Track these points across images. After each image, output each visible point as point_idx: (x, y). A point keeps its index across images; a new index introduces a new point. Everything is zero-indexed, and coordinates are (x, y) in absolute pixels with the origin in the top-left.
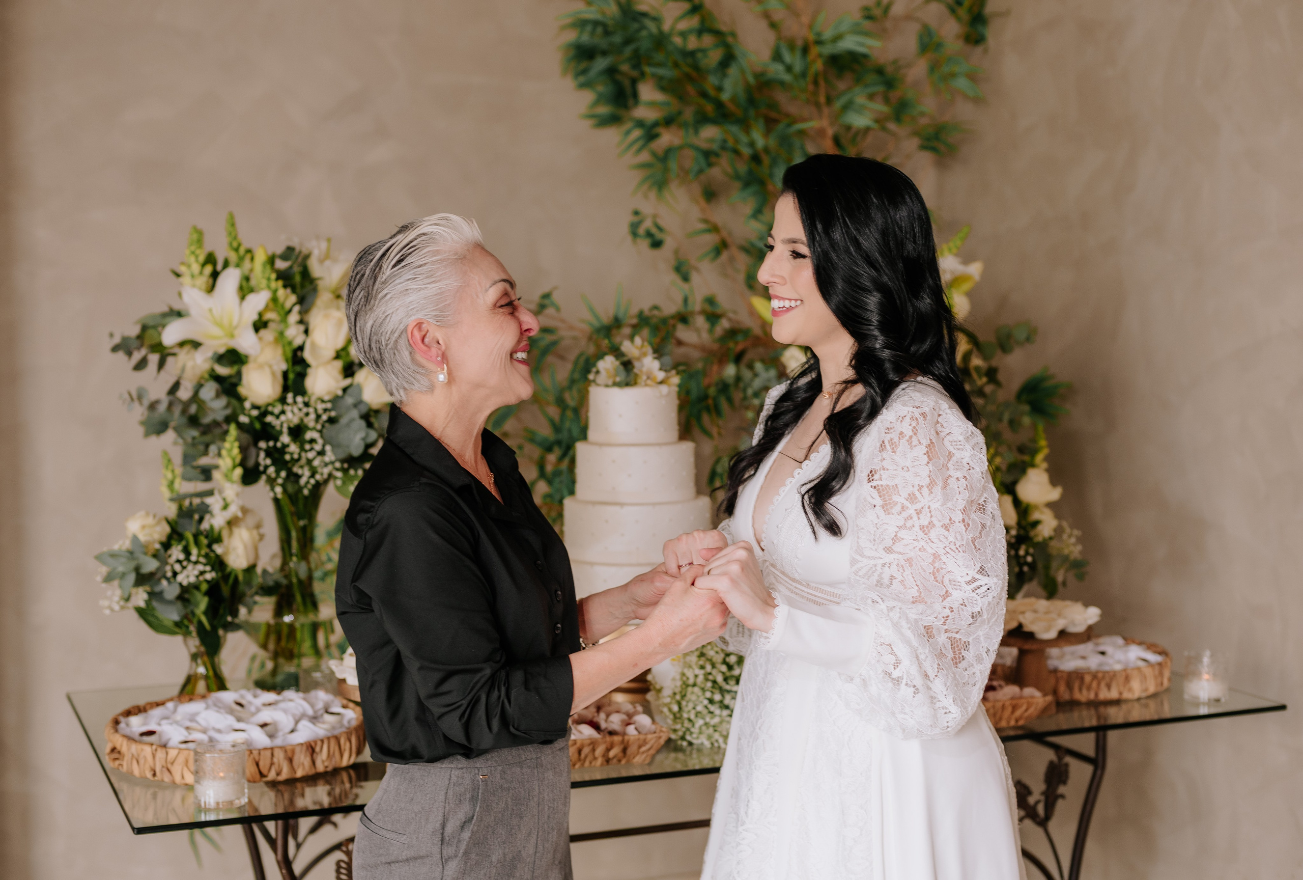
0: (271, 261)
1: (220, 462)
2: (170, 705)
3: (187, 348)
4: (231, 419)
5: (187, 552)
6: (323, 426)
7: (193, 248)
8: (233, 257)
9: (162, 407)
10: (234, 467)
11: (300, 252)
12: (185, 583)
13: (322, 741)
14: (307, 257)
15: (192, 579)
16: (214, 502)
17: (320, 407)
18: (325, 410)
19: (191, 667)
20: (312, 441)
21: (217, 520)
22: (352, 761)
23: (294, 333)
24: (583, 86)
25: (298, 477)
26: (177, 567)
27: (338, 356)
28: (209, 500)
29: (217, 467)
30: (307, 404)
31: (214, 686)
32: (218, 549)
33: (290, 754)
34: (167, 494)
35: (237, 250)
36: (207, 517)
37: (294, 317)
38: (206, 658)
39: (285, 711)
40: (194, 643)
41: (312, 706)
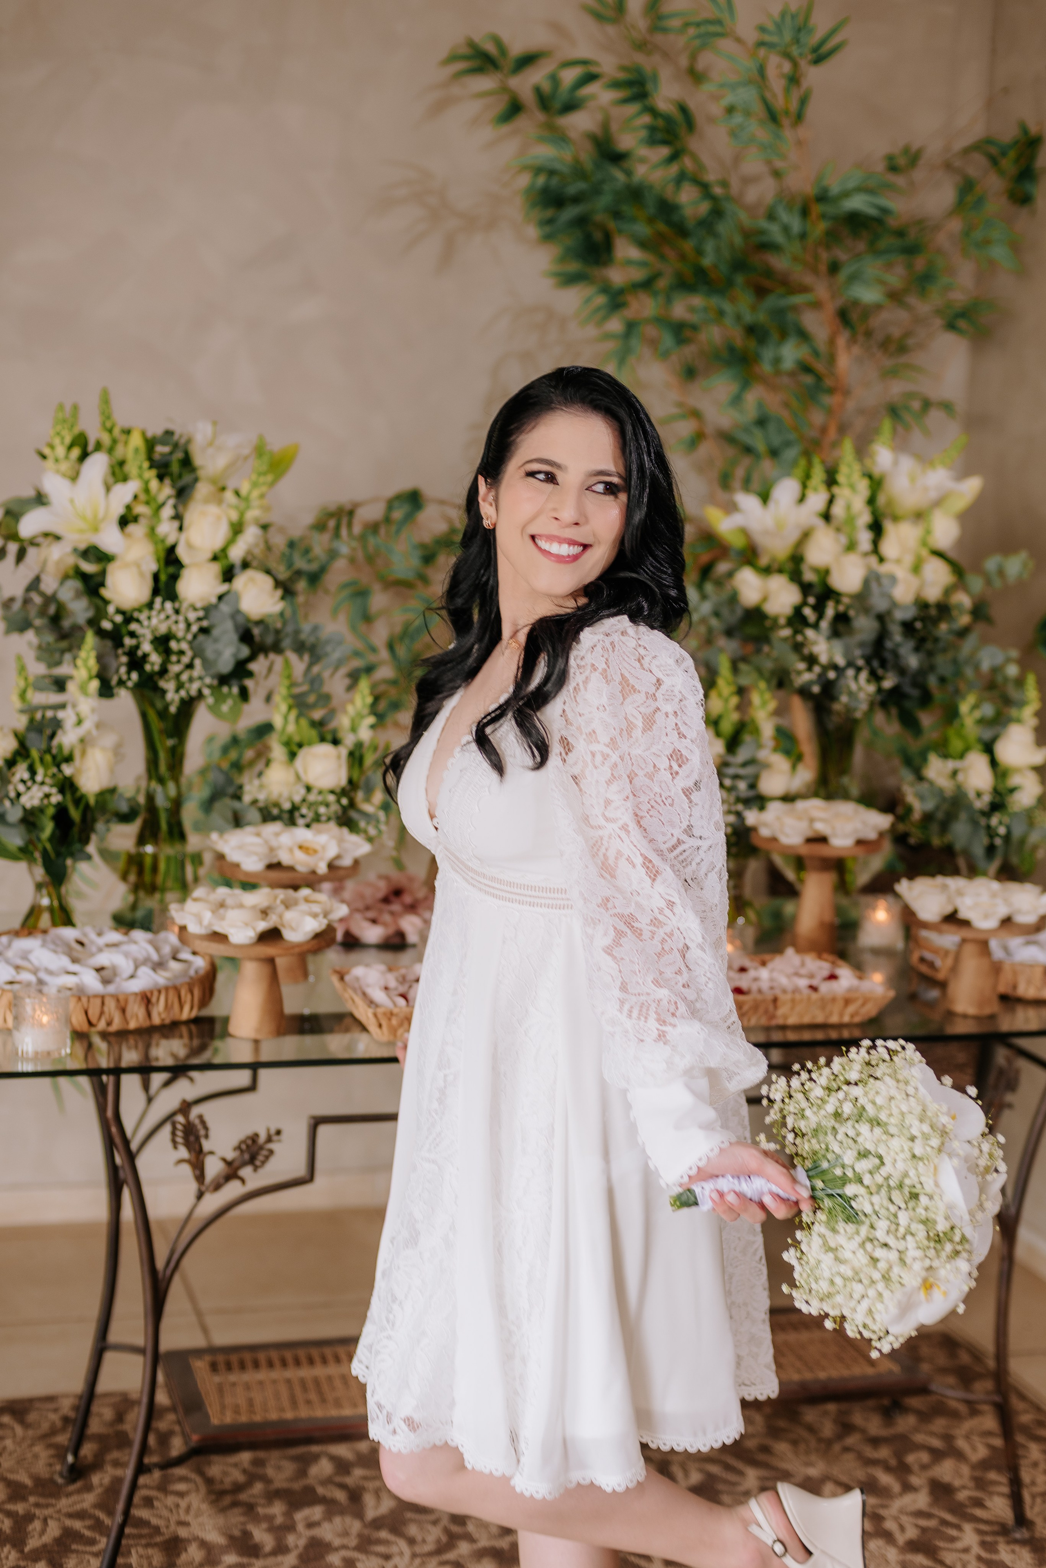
0: (150, 444)
1: (74, 673)
3: (50, 539)
4: (94, 622)
5: (32, 771)
6: (195, 637)
7: (59, 428)
8: (106, 439)
9: (17, 606)
10: (91, 678)
11: (181, 436)
12: (28, 806)
13: (159, 992)
14: (189, 441)
15: (36, 802)
16: (67, 716)
17: (192, 616)
18: (199, 619)
19: (35, 898)
20: (181, 653)
21: (67, 738)
22: (194, 1014)
23: (166, 528)
25: (164, 692)
26: (21, 788)
27: (215, 558)
28: (61, 714)
29: (71, 677)
30: (177, 612)
31: (58, 920)
32: (67, 770)
33: (122, 1003)
34: (17, 704)
35: (110, 431)
36: (60, 733)
37: (167, 512)
38: (51, 889)
39: (127, 955)
40: (39, 872)
41: (158, 949)
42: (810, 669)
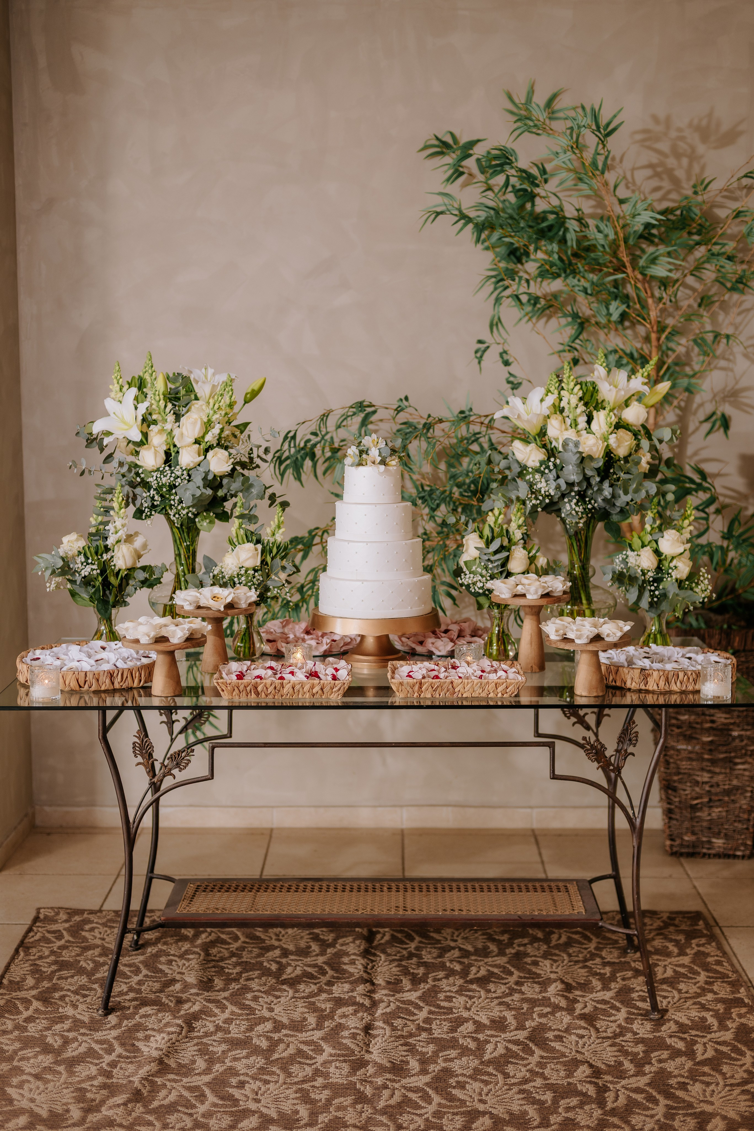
1: (114, 505)
2: (64, 645)
5: (87, 558)
10: (120, 508)
12: (85, 574)
13: (119, 671)
16: (111, 528)
19: (98, 625)
20: (175, 494)
21: (111, 540)
24: (487, 249)
26: (81, 566)
27: (197, 442)
28: (108, 527)
30: (172, 471)
33: (97, 677)
35: (151, 375)
36: (108, 537)
38: (104, 622)
40: (99, 612)
41: (137, 653)
42: (536, 498)
